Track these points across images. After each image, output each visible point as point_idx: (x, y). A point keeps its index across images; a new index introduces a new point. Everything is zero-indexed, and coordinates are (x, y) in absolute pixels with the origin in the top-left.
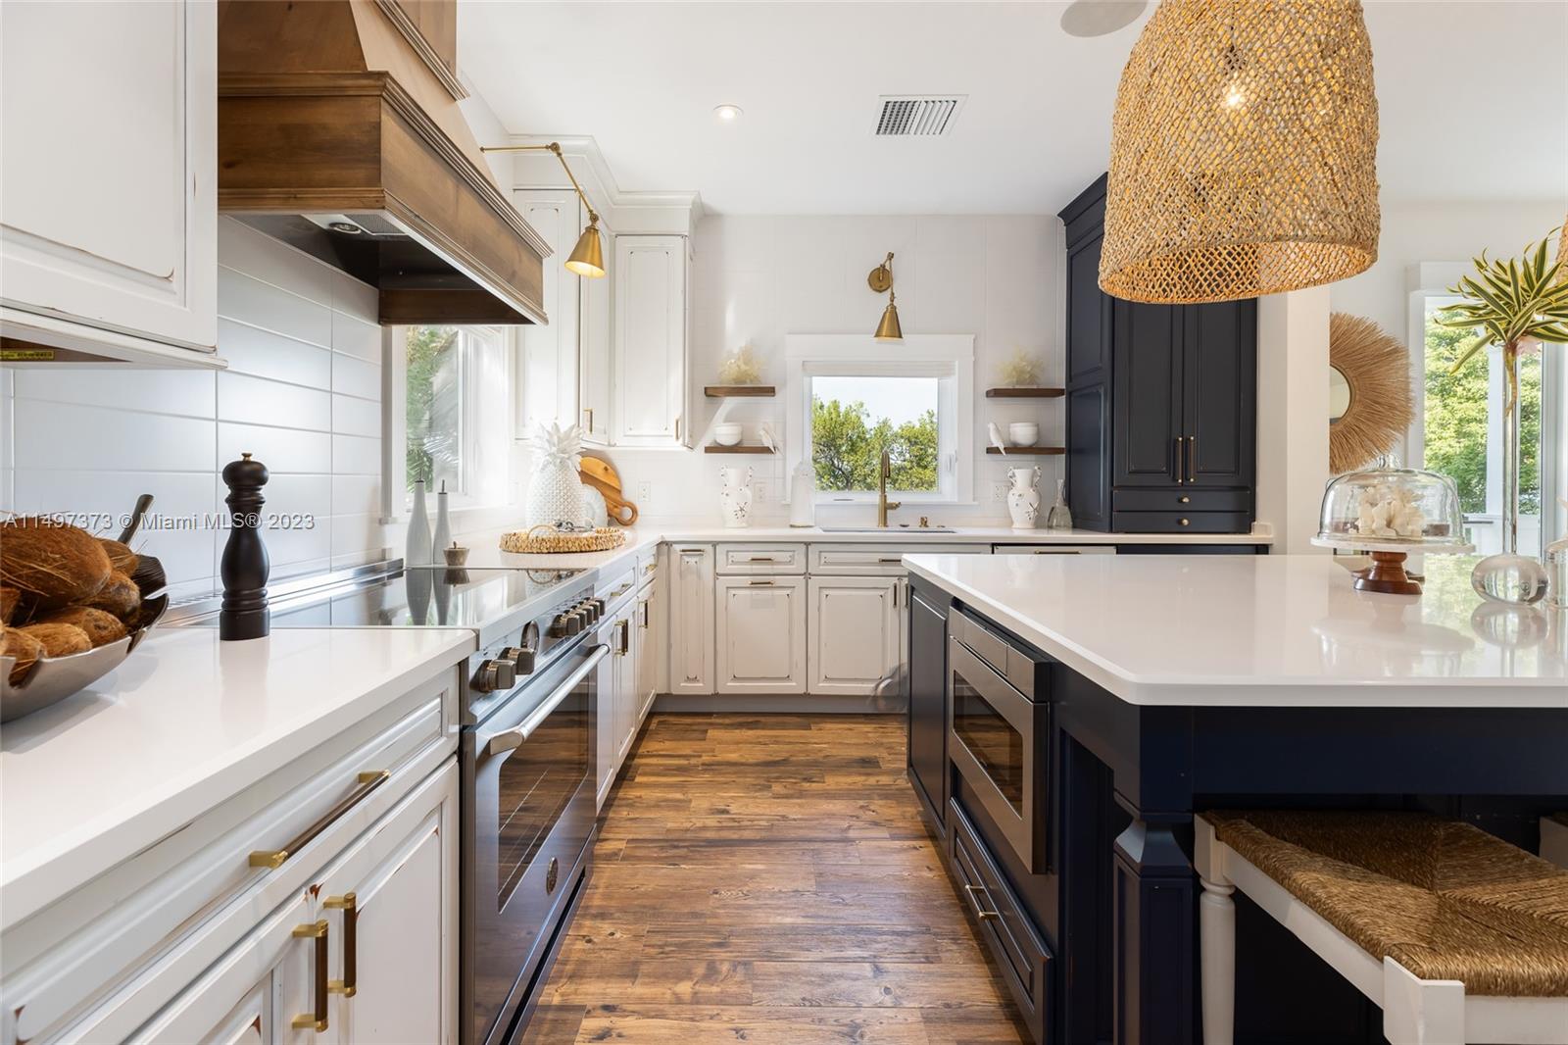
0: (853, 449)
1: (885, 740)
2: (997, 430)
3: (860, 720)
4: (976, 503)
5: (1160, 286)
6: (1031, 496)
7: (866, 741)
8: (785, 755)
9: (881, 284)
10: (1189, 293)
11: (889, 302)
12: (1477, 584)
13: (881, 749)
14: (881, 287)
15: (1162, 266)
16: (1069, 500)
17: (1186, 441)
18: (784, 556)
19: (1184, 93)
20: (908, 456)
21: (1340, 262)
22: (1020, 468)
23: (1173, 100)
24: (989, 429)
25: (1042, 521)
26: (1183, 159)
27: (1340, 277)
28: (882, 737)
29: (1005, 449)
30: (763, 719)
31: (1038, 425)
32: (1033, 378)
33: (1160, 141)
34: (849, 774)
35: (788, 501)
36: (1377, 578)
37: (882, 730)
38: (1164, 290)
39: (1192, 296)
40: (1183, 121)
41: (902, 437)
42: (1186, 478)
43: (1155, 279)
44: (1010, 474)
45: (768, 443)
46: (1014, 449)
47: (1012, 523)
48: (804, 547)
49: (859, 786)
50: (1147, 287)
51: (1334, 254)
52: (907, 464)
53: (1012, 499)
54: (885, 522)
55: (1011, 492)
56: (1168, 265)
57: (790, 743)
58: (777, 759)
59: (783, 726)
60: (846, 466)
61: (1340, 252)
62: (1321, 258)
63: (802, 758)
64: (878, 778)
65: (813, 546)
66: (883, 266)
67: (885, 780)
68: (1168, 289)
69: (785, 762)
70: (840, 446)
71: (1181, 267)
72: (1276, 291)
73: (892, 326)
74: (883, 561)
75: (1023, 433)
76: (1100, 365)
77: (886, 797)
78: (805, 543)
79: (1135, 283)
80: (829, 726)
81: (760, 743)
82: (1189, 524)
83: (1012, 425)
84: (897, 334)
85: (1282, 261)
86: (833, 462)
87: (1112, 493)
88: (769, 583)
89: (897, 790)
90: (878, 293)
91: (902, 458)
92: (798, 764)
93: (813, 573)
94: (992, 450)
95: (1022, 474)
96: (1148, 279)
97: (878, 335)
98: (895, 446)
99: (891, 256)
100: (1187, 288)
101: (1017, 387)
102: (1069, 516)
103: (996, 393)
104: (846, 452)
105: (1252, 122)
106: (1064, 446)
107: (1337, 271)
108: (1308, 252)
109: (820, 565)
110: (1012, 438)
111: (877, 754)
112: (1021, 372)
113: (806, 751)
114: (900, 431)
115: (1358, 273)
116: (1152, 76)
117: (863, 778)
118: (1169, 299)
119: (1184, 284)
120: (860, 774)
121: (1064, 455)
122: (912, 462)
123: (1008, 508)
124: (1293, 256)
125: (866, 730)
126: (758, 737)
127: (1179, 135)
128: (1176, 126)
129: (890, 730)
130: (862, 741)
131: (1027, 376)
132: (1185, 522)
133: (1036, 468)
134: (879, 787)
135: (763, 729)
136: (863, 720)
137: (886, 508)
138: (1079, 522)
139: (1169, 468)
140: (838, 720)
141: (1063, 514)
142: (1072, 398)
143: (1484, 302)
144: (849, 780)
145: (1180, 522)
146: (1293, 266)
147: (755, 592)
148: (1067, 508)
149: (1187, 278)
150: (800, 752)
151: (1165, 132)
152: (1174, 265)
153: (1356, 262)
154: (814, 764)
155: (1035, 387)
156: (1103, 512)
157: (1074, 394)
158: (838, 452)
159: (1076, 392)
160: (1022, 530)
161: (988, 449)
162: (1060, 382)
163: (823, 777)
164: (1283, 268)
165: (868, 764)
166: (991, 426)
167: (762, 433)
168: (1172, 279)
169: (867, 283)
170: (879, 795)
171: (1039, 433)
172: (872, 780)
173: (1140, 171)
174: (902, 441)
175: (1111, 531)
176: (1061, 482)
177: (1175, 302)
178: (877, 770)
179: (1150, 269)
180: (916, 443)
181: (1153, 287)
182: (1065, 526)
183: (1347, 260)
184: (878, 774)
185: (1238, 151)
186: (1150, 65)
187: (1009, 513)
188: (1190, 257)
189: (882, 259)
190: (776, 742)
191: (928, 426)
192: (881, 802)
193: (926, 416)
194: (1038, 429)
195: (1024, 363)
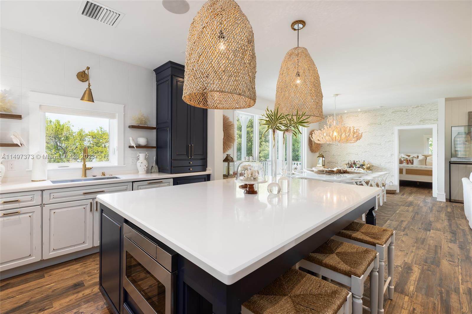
0: (67, 139)
1: (86, 270)
2: (133, 140)
3: (73, 263)
4: (125, 166)
5: (198, 101)
6: (145, 163)
7: (77, 274)
8: (26, 300)
9: (83, 78)
10: (205, 105)
11: (87, 87)
12: (269, 191)
13: (85, 276)
14: (83, 80)
15: (198, 95)
16: (157, 163)
17: (191, 145)
18: (29, 198)
19: (214, 38)
20: (92, 142)
21: (244, 104)
22: (141, 153)
23: (210, 40)
24: (130, 139)
25: (149, 171)
26: (214, 61)
27: (244, 108)
28: (85, 268)
29: (136, 146)
30: (12, 281)
31: (147, 139)
32: (145, 123)
33: (207, 52)
34: (69, 296)
35: (30, 169)
36: (249, 190)
37: (84, 265)
38: (199, 103)
39: (206, 106)
40: (214, 48)
41: (89, 136)
42: (191, 157)
43: (196, 99)
44: (138, 155)
45: (16, 141)
46: (139, 147)
47: (139, 172)
48: (40, 192)
49: (74, 301)
50: (194, 101)
51: (242, 101)
52: (92, 145)
53: (138, 164)
54: (85, 175)
55: (138, 162)
56: (200, 95)
57: (30, 290)
58: (22, 303)
59: (26, 281)
60: (63, 145)
61: (244, 101)
62: (239, 101)
63: (38, 297)
64: (83, 292)
65: (46, 191)
66: (84, 72)
67: (87, 292)
68: (200, 103)
69: (27, 304)
70: (61, 138)
71: (203, 96)
72: (227, 109)
73: (89, 96)
74: (85, 193)
75: (142, 141)
76: (168, 121)
77: (88, 301)
78: (41, 190)
79: (191, 99)
80: (55, 272)
81: (9, 298)
82: (192, 170)
83: (138, 138)
84: (92, 100)
85: (229, 101)
86: (57, 144)
87: (171, 161)
88: (17, 212)
89: (93, 295)
90: (82, 82)
91: (90, 143)
92: (36, 302)
93: (45, 203)
94: (130, 147)
95: (142, 156)
96: (194, 98)
97: (82, 99)
98: (86, 139)
99: (88, 68)
100: (204, 103)
101: (140, 125)
102: (157, 168)
103: (132, 127)
104: (64, 140)
105: (233, 56)
106: (155, 146)
107: (242, 106)
108: (235, 99)
109: (50, 199)
110: (138, 143)
111: (83, 279)
112: (141, 121)
113: (41, 291)
114: (89, 133)
115: (248, 108)
116: (203, 29)
117: (76, 295)
118: (200, 106)
119: (204, 102)
120: (74, 294)
121: (155, 149)
122: (94, 144)
123: (137, 167)
124: (232, 100)
125: (77, 267)
126: (8, 294)
127: (213, 52)
128: (212, 49)
129: (89, 264)
130: (73, 275)
131: (144, 122)
132: (191, 169)
133: (147, 153)
134: (85, 297)
135: (12, 287)
136: (75, 263)
137: (86, 169)
138: (161, 170)
139: (187, 154)
140: (60, 267)
141: (156, 168)
142: (158, 130)
143: (269, 119)
144: (67, 300)
145: (190, 169)
146: (232, 102)
147: (5, 218)
148: (157, 166)
149: (205, 100)
150: (37, 294)
151: (208, 50)
152: (201, 95)
153: (248, 105)
154: (47, 297)
155: (146, 126)
156: (169, 168)
157: (159, 129)
158: (59, 140)
159: (159, 128)
160: (142, 175)
161: (129, 146)
162: (154, 125)
163: (52, 304)
164: (229, 103)
165: (78, 286)
166: (131, 138)
167: (12, 137)
168: (201, 100)
169: (76, 77)
170: (84, 302)
171: (148, 142)
172: (80, 295)
173: (200, 61)
174: (90, 137)
175: (171, 173)
176: (155, 158)
177: (202, 107)
178: (83, 288)
179: (195, 95)
180: (95, 138)
181: (196, 101)
182: (156, 172)
183: (245, 104)
184: (83, 290)
185: (230, 64)
186: (202, 25)
187: (137, 169)
188: (205, 94)
189: (84, 68)
190: (22, 293)
191: (100, 132)
192: (85, 306)
193: (99, 129)
194: (147, 140)
195: (143, 118)
